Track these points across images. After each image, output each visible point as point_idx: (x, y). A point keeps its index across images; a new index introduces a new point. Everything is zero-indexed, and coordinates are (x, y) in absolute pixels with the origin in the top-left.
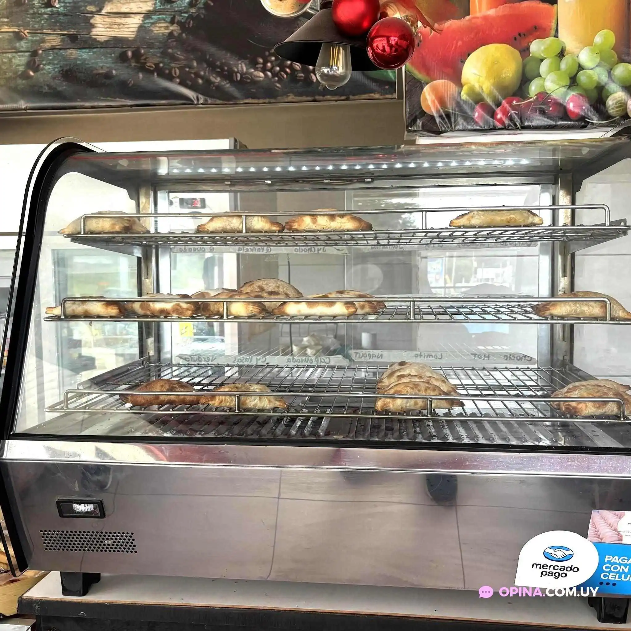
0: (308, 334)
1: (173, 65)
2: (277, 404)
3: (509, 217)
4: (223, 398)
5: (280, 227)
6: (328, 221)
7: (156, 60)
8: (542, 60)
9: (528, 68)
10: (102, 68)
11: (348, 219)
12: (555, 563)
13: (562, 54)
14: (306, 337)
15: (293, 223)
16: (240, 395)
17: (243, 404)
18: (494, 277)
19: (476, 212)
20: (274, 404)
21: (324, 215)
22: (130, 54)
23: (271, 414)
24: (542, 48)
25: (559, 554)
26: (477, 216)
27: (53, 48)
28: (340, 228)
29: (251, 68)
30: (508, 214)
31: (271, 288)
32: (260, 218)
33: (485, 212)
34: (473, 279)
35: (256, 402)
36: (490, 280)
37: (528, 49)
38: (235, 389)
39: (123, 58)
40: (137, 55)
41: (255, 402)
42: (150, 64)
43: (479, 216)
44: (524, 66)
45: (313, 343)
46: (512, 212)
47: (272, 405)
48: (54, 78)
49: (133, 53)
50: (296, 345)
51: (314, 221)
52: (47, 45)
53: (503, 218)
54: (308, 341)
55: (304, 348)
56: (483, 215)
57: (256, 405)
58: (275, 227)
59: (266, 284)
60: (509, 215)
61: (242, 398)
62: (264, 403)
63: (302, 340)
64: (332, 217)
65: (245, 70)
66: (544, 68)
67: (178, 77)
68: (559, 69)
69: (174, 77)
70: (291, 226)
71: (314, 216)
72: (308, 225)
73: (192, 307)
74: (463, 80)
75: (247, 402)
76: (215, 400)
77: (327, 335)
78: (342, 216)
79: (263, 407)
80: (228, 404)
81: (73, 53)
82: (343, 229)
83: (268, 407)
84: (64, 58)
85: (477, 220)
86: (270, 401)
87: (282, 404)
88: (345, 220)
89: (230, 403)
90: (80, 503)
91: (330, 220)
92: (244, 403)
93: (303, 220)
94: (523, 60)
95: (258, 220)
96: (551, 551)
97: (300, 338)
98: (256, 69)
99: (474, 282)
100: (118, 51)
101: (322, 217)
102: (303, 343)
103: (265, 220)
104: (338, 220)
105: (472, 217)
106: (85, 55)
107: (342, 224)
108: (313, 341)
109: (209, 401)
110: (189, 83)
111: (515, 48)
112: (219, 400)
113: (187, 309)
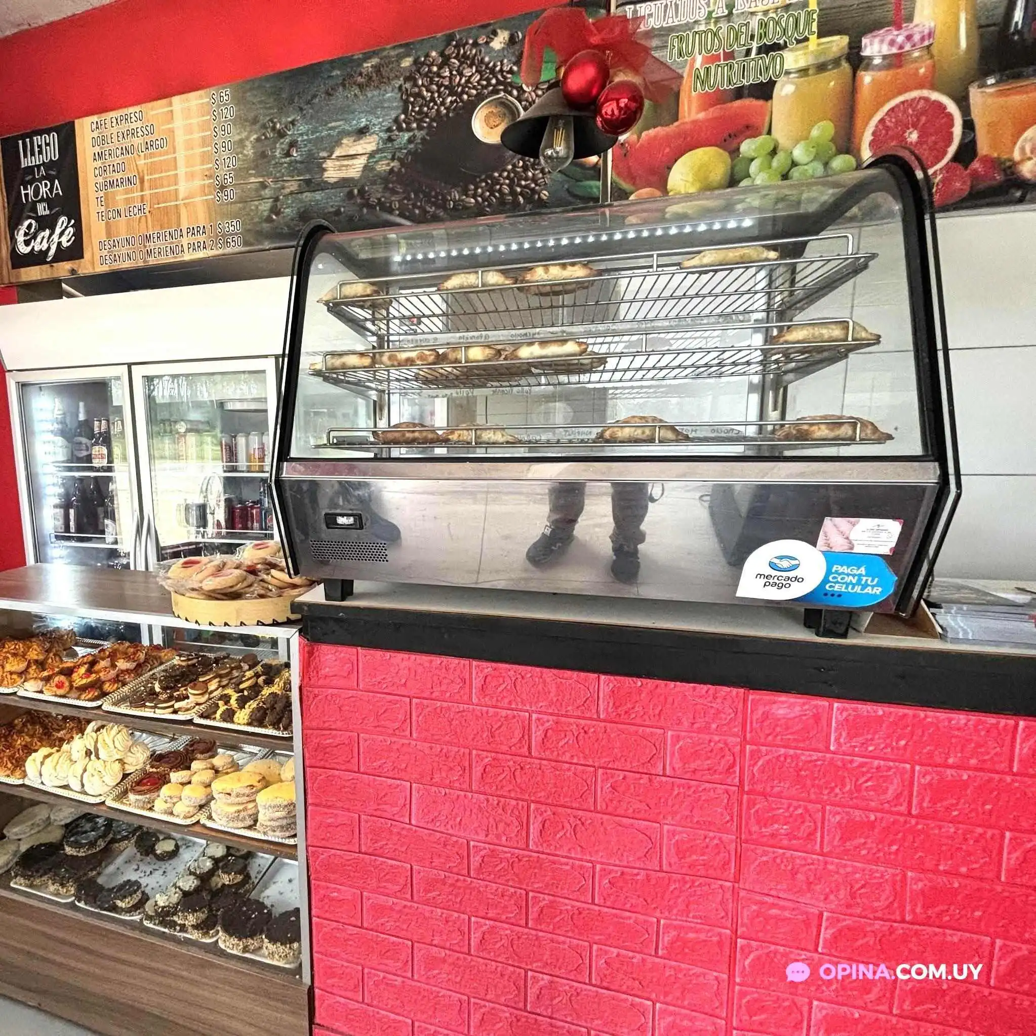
1: (393, 198)
2: (510, 438)
4: (462, 431)
5: (513, 280)
6: (560, 270)
7: (379, 196)
8: (752, 160)
9: (737, 169)
10: (332, 206)
11: (579, 267)
12: (779, 573)
13: (774, 152)
15: (526, 274)
16: (476, 429)
20: (507, 438)
21: (556, 265)
22: (356, 191)
24: (753, 147)
25: (785, 564)
27: (292, 193)
28: (572, 276)
29: (463, 195)
32: (495, 273)
37: (738, 149)
39: (350, 195)
40: (362, 192)
41: (489, 435)
42: (373, 200)
44: (732, 168)
47: (505, 439)
48: (292, 220)
49: (359, 191)
52: (287, 191)
57: (491, 438)
58: (509, 280)
61: (478, 432)
62: (497, 436)
65: (457, 197)
66: (753, 168)
67: (398, 209)
68: (770, 167)
69: (393, 210)
71: (546, 266)
72: (540, 276)
73: (435, 354)
74: (669, 186)
75: (483, 436)
76: (454, 434)
78: (573, 265)
79: (496, 440)
80: (465, 438)
81: (307, 196)
82: (574, 277)
83: (501, 440)
84: (301, 201)
85: (709, 259)
86: (503, 435)
87: (513, 439)
89: (467, 437)
90: (343, 515)
91: (562, 270)
92: (480, 437)
93: (535, 272)
94: (732, 160)
95: (494, 275)
96: (776, 561)
98: (467, 196)
100: (347, 190)
101: (554, 267)
103: (499, 274)
106: (318, 196)
107: (573, 272)
109: (449, 435)
110: (407, 214)
111: (725, 149)
112: (458, 434)
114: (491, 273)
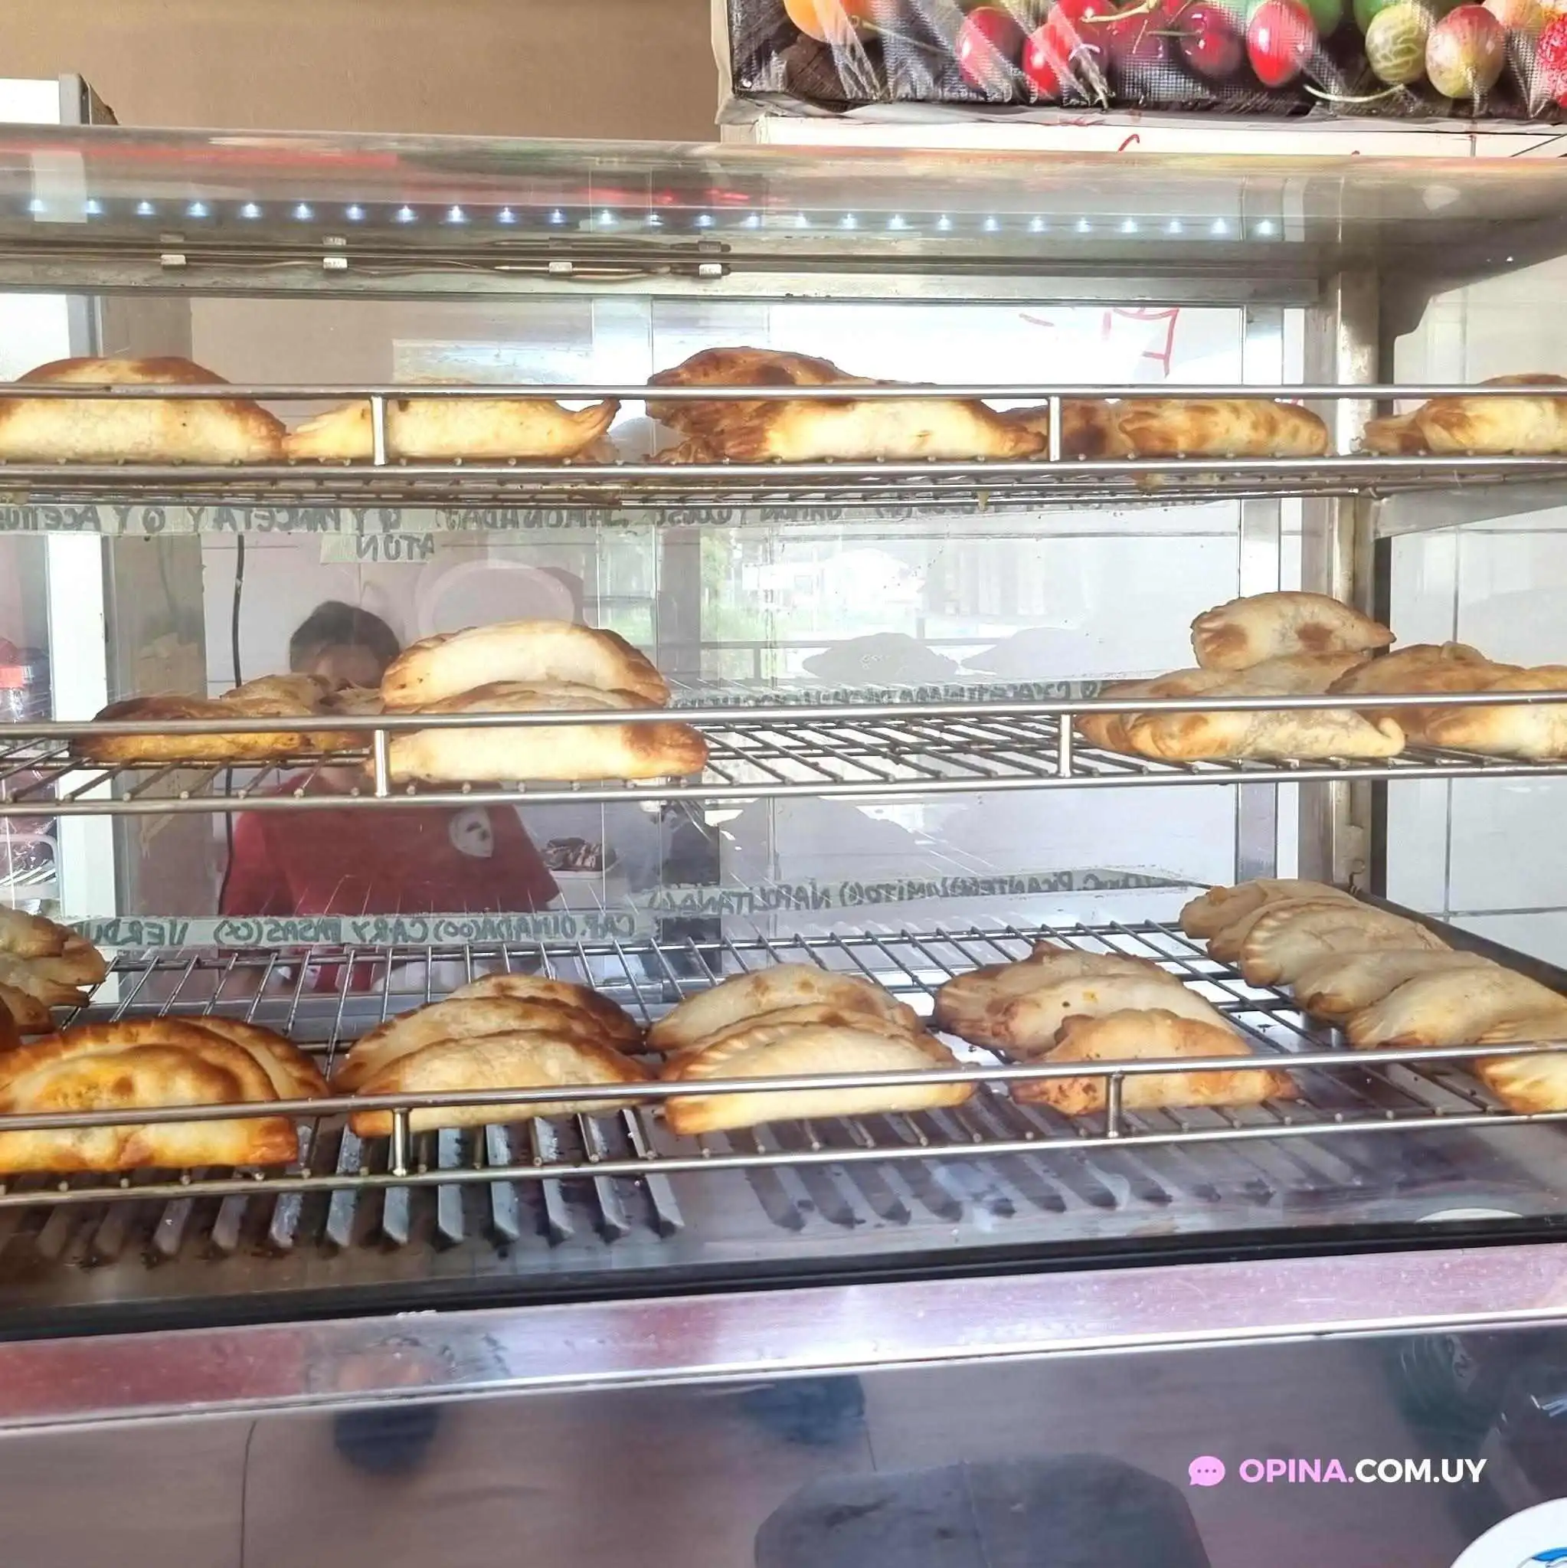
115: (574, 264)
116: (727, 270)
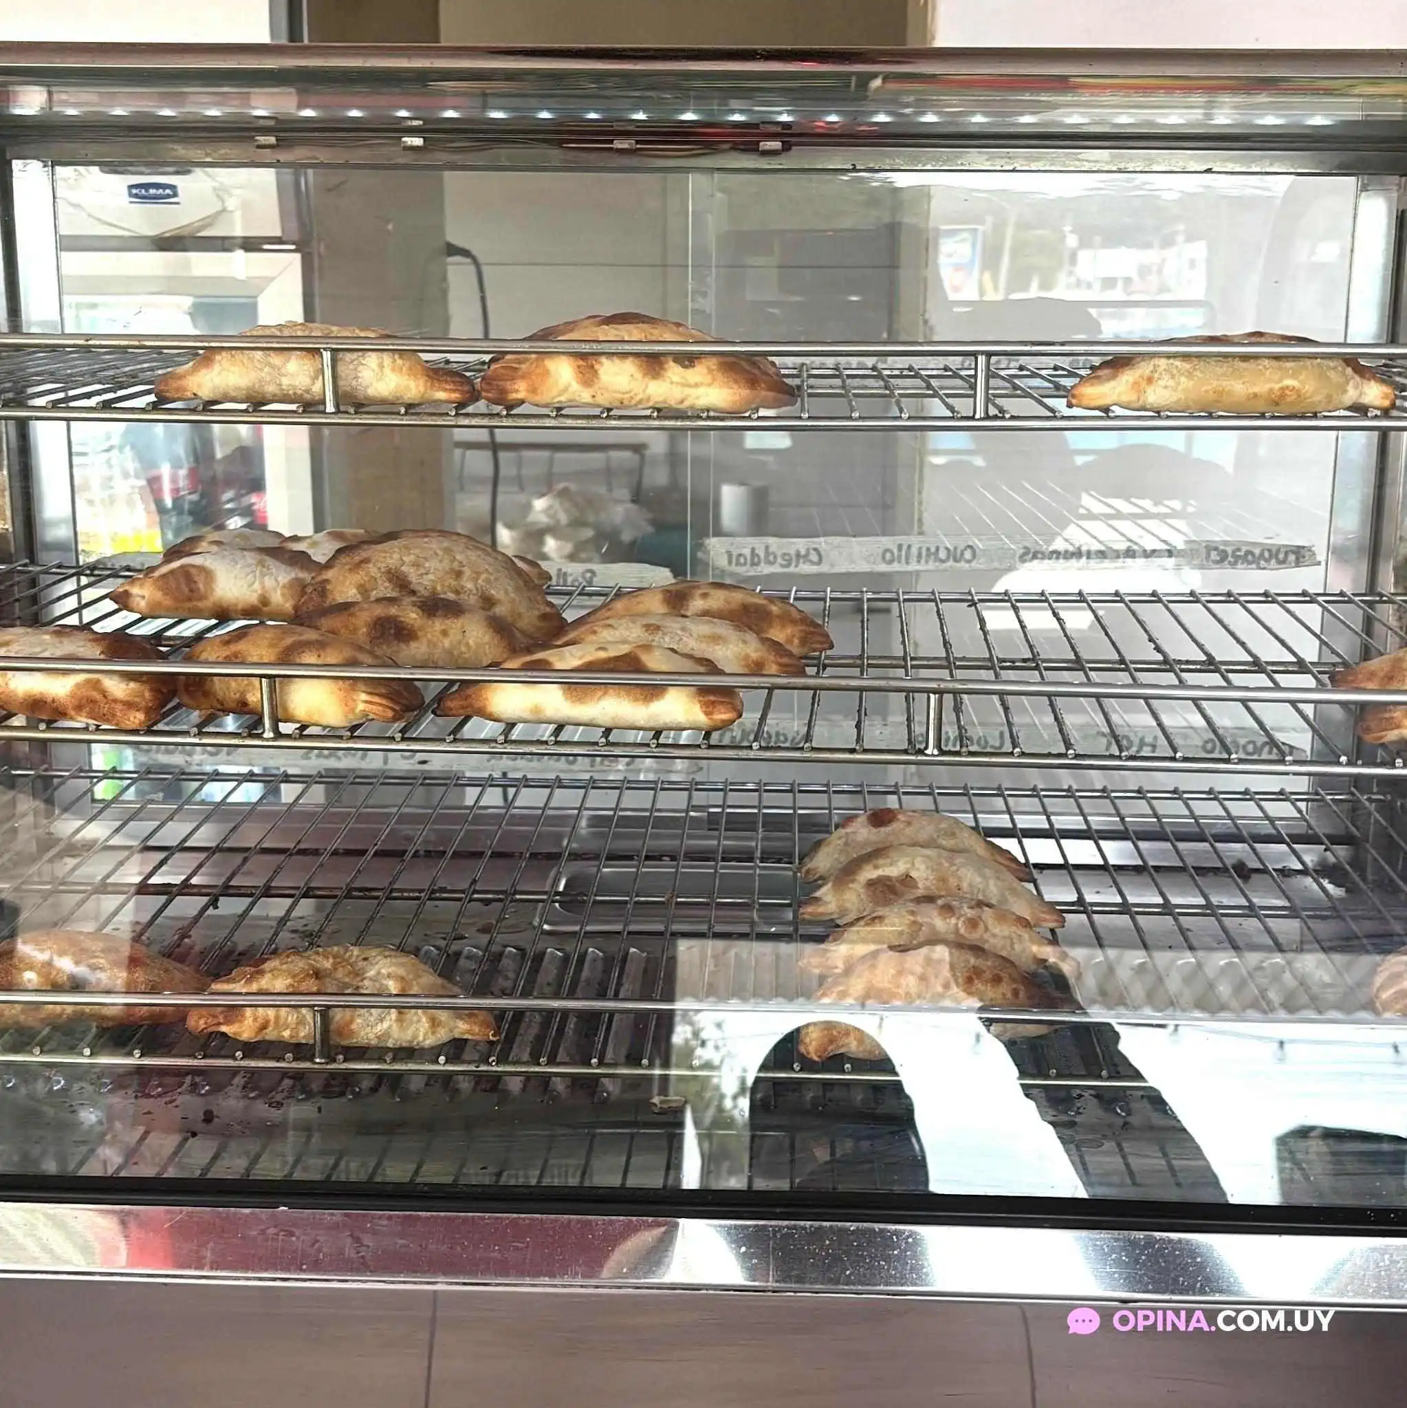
0: (546, 485)
2: (462, 1028)
3: (1277, 386)
4: (271, 1013)
5: (462, 392)
6: (639, 375)
11: (710, 371)
14: (543, 495)
15: (513, 379)
16: (329, 1007)
17: (340, 1033)
18: (1134, 275)
19: (1163, 362)
20: (451, 1031)
21: (624, 355)
23: (441, 1068)
26: (1166, 377)
28: (682, 402)
30: (1276, 377)
31: (431, 577)
32: (387, 359)
33: (1195, 361)
34: (1063, 279)
35: (386, 1025)
36: (1120, 284)
38: (312, 985)
41: (381, 1028)
43: (1173, 377)
45: (563, 518)
46: (1289, 365)
47: (443, 1035)
50: (509, 526)
51: (588, 374)
53: (1256, 389)
54: (546, 511)
55: (536, 535)
56: (1190, 375)
57: (387, 1034)
58: (445, 390)
59: (416, 565)
60: (1281, 380)
61: (338, 1016)
62: (412, 1029)
63: (528, 507)
64: (653, 362)
70: (503, 392)
71: (587, 360)
72: (566, 390)
73: (147, 694)
75: (354, 1026)
76: (241, 1021)
77: (610, 490)
78: (688, 360)
79: (411, 1042)
80: (286, 1034)
82: (692, 407)
83: (429, 1042)
85: (1167, 393)
86: (434, 1023)
87: (476, 1029)
88: (697, 373)
89: (295, 1030)
91: (645, 375)
92: (345, 1030)
93: (546, 373)
95: (381, 366)
97: (521, 498)
99: (1069, 286)
101: (616, 360)
102: (531, 518)
103: (407, 364)
104: (674, 372)
105: (1150, 380)
107: (688, 391)
108: (566, 511)
109: (219, 1024)
112: (255, 1020)
113: (129, 705)
114: (372, 360)
115: (637, 142)
116: (787, 147)
